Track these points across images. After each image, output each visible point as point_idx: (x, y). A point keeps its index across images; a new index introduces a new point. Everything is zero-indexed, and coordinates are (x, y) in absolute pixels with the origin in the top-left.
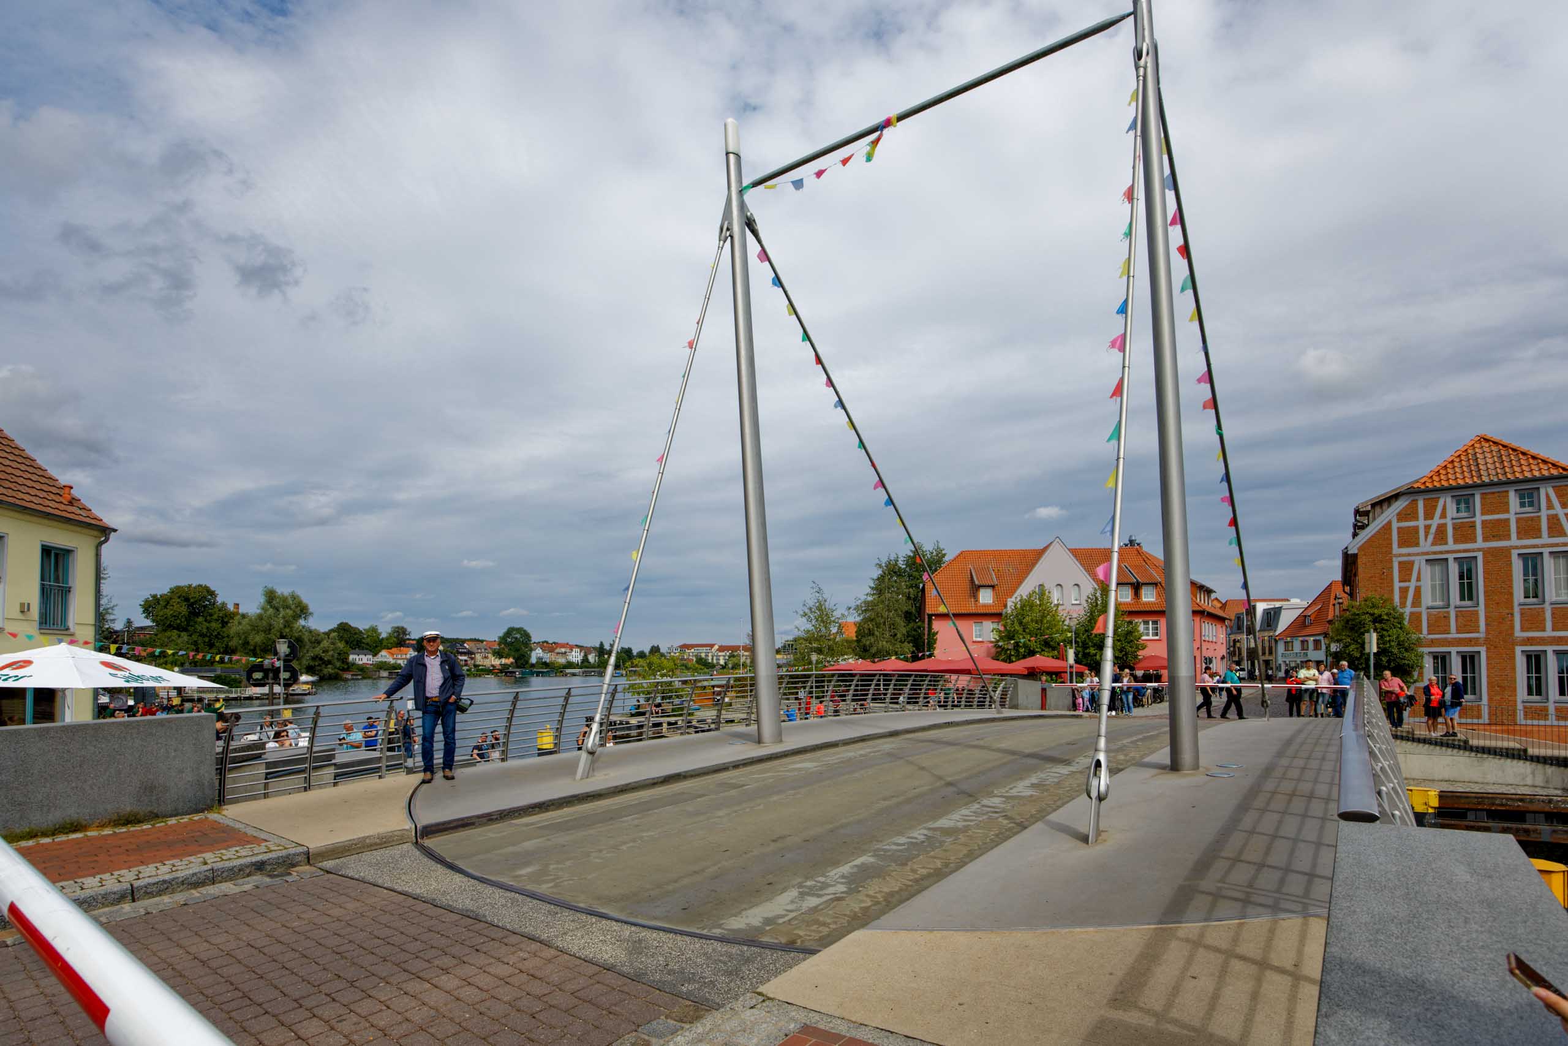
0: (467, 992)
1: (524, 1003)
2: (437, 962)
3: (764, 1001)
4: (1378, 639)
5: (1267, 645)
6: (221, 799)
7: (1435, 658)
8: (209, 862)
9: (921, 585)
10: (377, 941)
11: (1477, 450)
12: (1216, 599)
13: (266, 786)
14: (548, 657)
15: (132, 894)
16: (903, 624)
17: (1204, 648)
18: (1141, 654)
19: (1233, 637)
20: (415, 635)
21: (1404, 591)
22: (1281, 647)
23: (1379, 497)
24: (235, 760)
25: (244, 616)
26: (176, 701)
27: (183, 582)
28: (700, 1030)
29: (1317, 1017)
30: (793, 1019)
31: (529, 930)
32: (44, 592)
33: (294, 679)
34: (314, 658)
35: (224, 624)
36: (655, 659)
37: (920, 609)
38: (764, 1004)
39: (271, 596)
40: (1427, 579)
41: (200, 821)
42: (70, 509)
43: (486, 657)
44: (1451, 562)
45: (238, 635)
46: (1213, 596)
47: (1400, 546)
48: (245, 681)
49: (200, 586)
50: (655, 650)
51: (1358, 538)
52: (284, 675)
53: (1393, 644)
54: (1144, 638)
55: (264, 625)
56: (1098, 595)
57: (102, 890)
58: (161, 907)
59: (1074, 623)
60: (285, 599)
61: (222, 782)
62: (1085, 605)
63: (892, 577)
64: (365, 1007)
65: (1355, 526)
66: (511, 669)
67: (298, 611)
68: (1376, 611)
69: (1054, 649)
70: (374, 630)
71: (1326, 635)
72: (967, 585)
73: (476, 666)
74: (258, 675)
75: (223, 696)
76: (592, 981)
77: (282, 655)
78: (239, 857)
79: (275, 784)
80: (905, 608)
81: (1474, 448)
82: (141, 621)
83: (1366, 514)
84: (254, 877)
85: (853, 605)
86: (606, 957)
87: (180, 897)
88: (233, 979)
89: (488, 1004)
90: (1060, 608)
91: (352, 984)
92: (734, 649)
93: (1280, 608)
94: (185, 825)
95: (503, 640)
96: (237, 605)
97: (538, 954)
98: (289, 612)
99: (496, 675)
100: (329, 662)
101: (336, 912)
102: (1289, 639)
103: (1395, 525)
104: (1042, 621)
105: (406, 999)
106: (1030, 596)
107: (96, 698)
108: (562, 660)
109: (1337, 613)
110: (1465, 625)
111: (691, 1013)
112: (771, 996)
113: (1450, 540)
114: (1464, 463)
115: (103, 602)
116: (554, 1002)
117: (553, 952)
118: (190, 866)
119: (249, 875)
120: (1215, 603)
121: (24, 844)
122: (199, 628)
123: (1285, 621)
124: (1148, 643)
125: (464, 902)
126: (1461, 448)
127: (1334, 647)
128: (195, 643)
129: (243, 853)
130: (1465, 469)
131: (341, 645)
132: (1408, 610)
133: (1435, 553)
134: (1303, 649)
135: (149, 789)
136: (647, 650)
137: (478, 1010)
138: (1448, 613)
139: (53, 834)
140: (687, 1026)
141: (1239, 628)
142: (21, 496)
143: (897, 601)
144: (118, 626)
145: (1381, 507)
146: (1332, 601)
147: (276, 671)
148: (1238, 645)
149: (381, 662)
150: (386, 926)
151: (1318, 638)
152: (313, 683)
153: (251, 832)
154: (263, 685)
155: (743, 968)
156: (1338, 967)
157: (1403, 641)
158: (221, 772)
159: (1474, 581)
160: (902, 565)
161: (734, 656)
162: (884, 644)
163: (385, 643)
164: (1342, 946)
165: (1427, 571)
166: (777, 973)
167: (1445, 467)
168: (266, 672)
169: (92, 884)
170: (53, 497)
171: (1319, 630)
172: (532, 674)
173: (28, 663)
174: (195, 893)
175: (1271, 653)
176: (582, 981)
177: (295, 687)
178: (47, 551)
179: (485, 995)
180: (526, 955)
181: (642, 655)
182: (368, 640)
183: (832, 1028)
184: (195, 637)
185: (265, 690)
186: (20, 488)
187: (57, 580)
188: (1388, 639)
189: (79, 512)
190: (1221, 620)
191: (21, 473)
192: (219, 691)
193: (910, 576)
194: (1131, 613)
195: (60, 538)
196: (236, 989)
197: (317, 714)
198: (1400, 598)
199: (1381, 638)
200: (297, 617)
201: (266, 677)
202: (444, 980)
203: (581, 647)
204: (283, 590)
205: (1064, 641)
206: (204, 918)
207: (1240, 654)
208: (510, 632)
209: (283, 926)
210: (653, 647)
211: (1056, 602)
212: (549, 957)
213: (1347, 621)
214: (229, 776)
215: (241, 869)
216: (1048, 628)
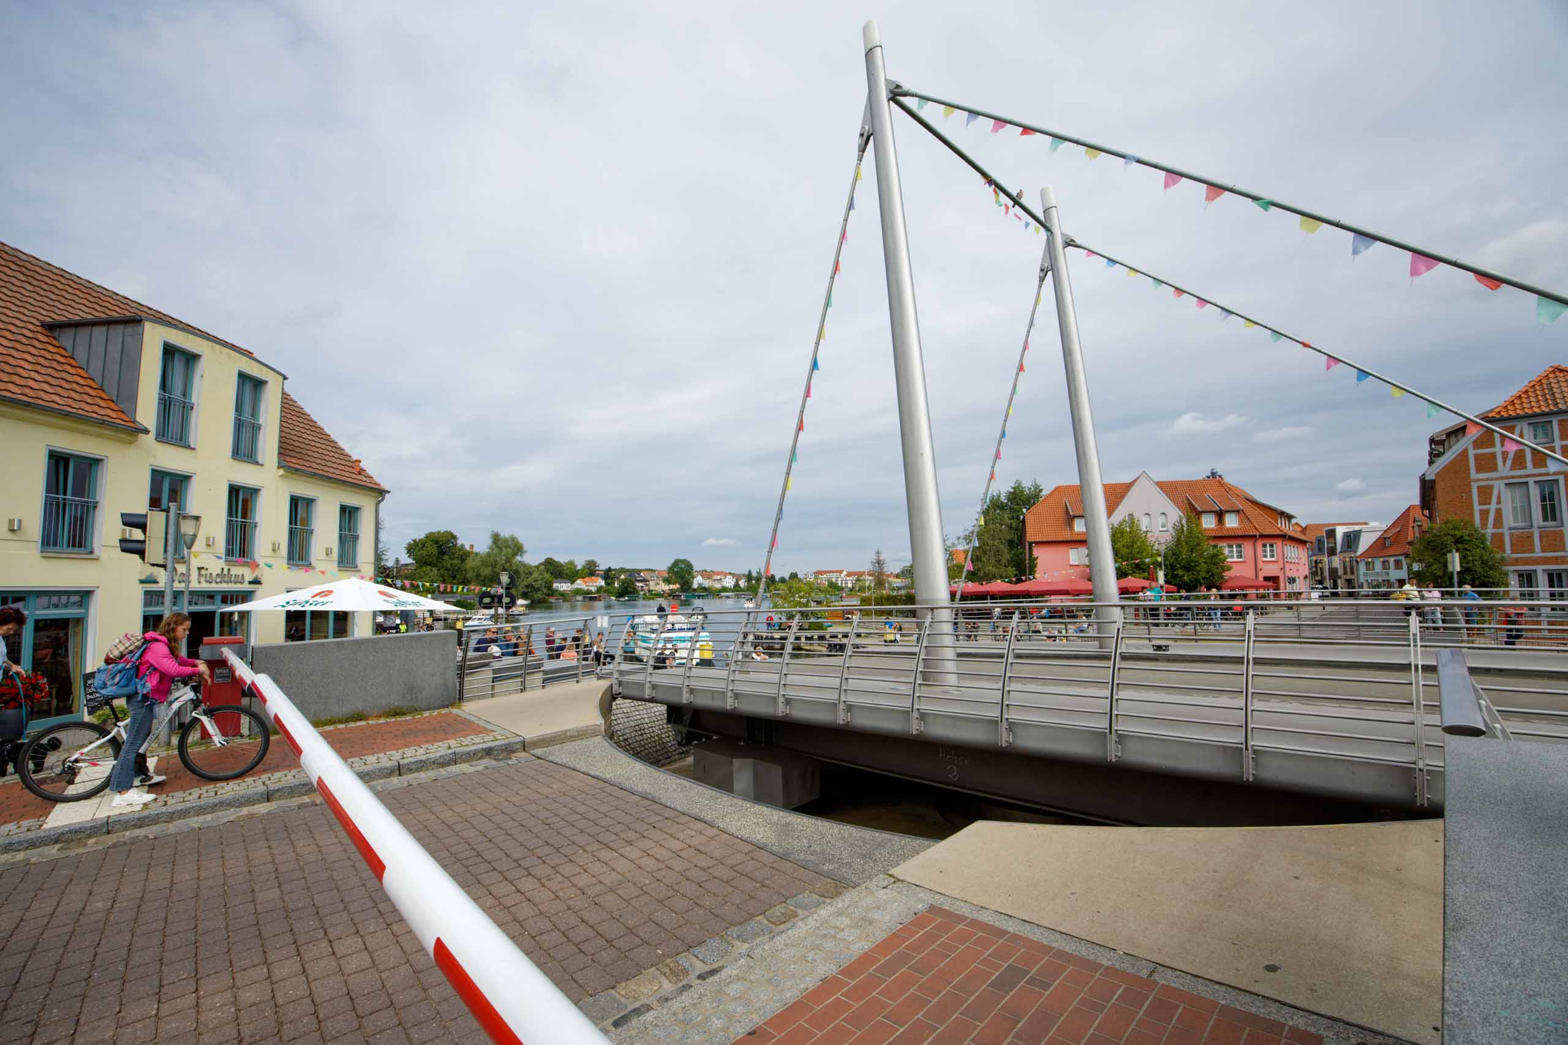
0: (648, 863)
1: (693, 873)
2: (622, 835)
3: (895, 882)
4: (1460, 559)
5: (1348, 565)
6: (461, 699)
7: (1521, 575)
8: (452, 746)
9: (1022, 517)
10: (576, 816)
11: (1551, 380)
12: (1297, 524)
13: (493, 687)
14: (707, 583)
15: (399, 770)
16: (1006, 551)
17: (1287, 569)
18: (1226, 575)
19: (1314, 558)
20: (603, 566)
21: (1484, 514)
22: (1362, 568)
23: (1454, 426)
24: (471, 667)
25: (477, 554)
26: (429, 621)
27: (435, 530)
28: (840, 905)
29: (1444, 931)
30: (920, 900)
31: (695, 812)
32: (342, 539)
33: (512, 603)
34: (527, 587)
35: (463, 560)
36: (794, 583)
37: (1021, 536)
38: (895, 885)
39: (496, 538)
40: (1507, 502)
41: (446, 714)
42: (359, 477)
43: (658, 584)
44: (1532, 486)
45: (473, 568)
46: (1294, 521)
47: (1478, 471)
48: (477, 605)
49: (446, 532)
50: (794, 576)
51: (1434, 466)
52: (506, 600)
53: (1476, 563)
54: (1228, 560)
55: (489, 561)
56: (1184, 522)
57: (378, 766)
58: (419, 781)
59: (1162, 548)
60: (506, 540)
61: (462, 684)
62: (1172, 531)
63: (995, 510)
64: (568, 869)
65: (1431, 454)
66: (677, 593)
67: (516, 549)
68: (1457, 533)
69: (1144, 571)
70: (572, 563)
71: (1407, 556)
72: (1063, 515)
73: (650, 591)
74: (487, 600)
75: (461, 616)
76: (747, 858)
77: (504, 585)
78: (474, 744)
79: (500, 686)
80: (1010, 537)
81: (1548, 379)
82: (406, 560)
83: (1442, 442)
84: (484, 760)
85: (962, 535)
86: (759, 837)
87: (432, 774)
88: (469, 841)
89: (664, 872)
90: (1149, 534)
91: (558, 850)
92: (860, 574)
93: (1359, 532)
94: (436, 718)
95: (671, 570)
96: (472, 546)
97: (704, 833)
98: (509, 550)
99: (666, 598)
100: (539, 589)
101: (546, 791)
102: (1370, 560)
103: (1472, 453)
104: (1132, 546)
105: (599, 864)
106: (1121, 524)
107: (374, 618)
108: (718, 586)
109: (1417, 535)
110: (1550, 545)
111: (832, 889)
112: (901, 878)
113: (1529, 464)
114: (1539, 393)
115: (380, 546)
116: (716, 874)
117: (715, 831)
118: (439, 749)
119: (481, 758)
120: (1296, 527)
121: (327, 728)
122: (445, 564)
123: (1365, 543)
124: (1234, 566)
125: (643, 786)
126: (1534, 377)
127: (1416, 567)
128: (442, 576)
129: (477, 740)
130: (1540, 398)
131: (547, 576)
132: (1490, 530)
133: (1513, 477)
134: (1384, 568)
135: (411, 689)
136: (787, 577)
137: (655, 877)
138: (1532, 533)
139: (346, 722)
140: (828, 901)
141: (1320, 550)
142: (328, 469)
143: (1001, 531)
144: (390, 564)
145: (1456, 436)
146: (1411, 525)
147: (500, 597)
148: (1320, 565)
149: (577, 589)
150: (583, 803)
151: (1399, 558)
152: (526, 606)
153: (482, 723)
154: (490, 608)
155: (876, 853)
156: (1461, 880)
157: (1487, 560)
158: (461, 676)
159: (1556, 502)
160: (1003, 499)
161: (859, 580)
162: (990, 568)
163: (580, 573)
164: (1463, 860)
165: (1507, 495)
166: (905, 858)
167: (1520, 397)
168: (492, 597)
169: (372, 761)
170: (348, 469)
171: (1401, 551)
172: (694, 597)
173: (331, 592)
174: (443, 771)
175: (1352, 573)
176: (739, 858)
177: (514, 609)
178: (343, 509)
179: (660, 865)
180: (693, 833)
181: (783, 580)
182: (567, 572)
183: (956, 909)
184: (442, 571)
185: (492, 611)
186: (327, 463)
187: (350, 530)
188: (1471, 558)
189: (365, 479)
190: (1303, 542)
191: (328, 453)
192: (460, 613)
193: (1011, 509)
194: (1216, 538)
195: (352, 499)
196: (473, 849)
197: (530, 631)
198: (1481, 519)
199: (1463, 559)
200: (515, 554)
201: (492, 601)
202: (628, 850)
203: (733, 575)
204: (505, 533)
205: (1153, 564)
206: (448, 791)
207: (1322, 573)
208: (677, 563)
209: (506, 800)
210: (792, 574)
211: (1145, 529)
212: (713, 835)
213: (1429, 543)
214: (466, 679)
215: (475, 753)
216: (1138, 553)
